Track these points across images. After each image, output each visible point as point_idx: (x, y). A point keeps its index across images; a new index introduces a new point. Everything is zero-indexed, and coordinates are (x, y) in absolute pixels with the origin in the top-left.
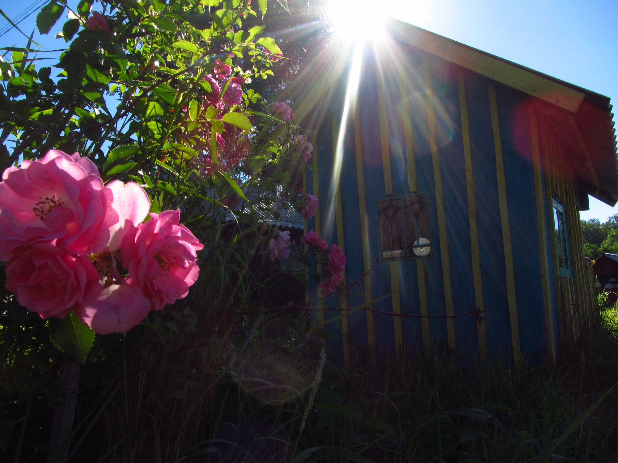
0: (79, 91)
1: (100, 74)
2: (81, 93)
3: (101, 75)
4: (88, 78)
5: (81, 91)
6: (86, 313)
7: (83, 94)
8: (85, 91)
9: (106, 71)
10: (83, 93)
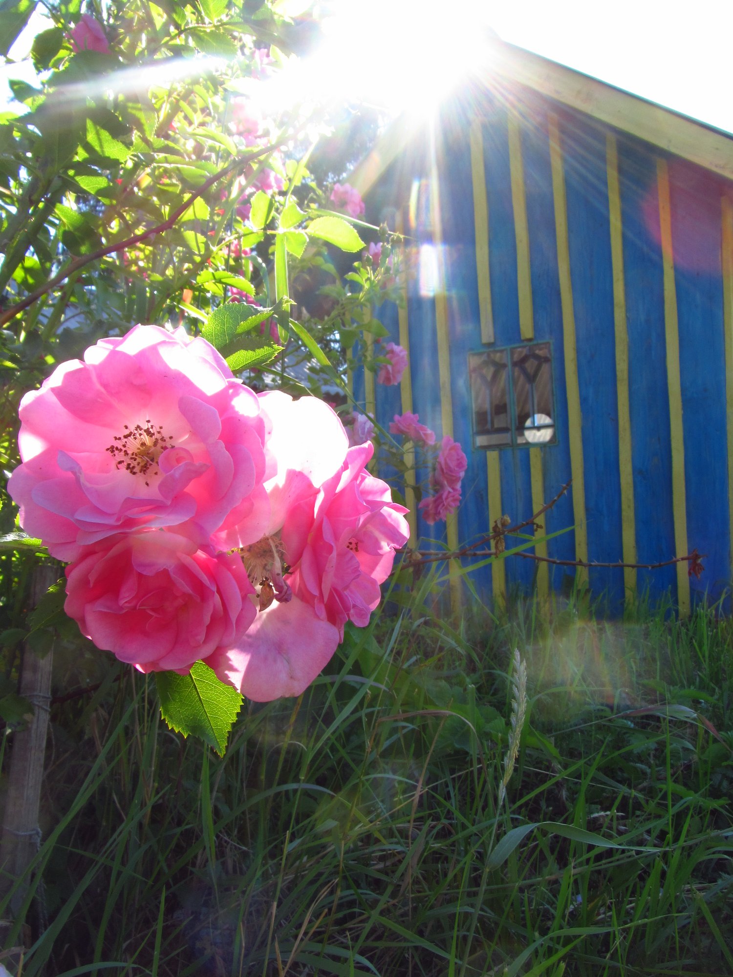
0: (66, 173)
1: (113, 141)
2: (69, 176)
3: (115, 142)
4: (88, 148)
5: (71, 172)
6: (230, 662)
7: (75, 180)
8: (77, 174)
9: (125, 136)
10: (73, 178)
